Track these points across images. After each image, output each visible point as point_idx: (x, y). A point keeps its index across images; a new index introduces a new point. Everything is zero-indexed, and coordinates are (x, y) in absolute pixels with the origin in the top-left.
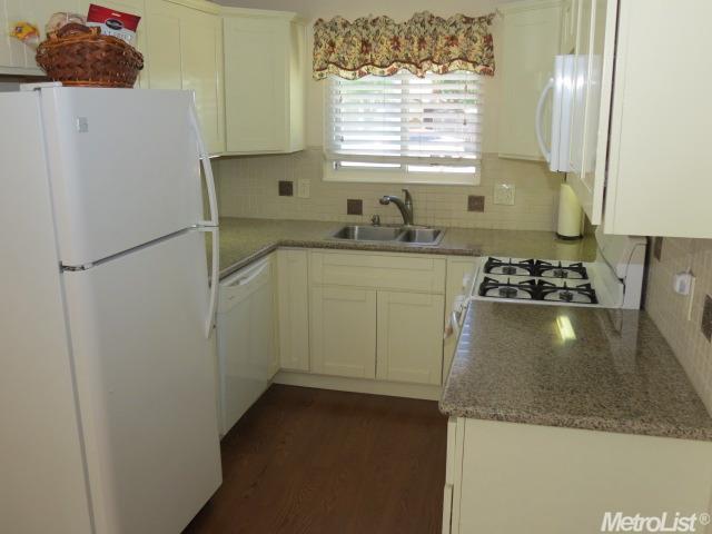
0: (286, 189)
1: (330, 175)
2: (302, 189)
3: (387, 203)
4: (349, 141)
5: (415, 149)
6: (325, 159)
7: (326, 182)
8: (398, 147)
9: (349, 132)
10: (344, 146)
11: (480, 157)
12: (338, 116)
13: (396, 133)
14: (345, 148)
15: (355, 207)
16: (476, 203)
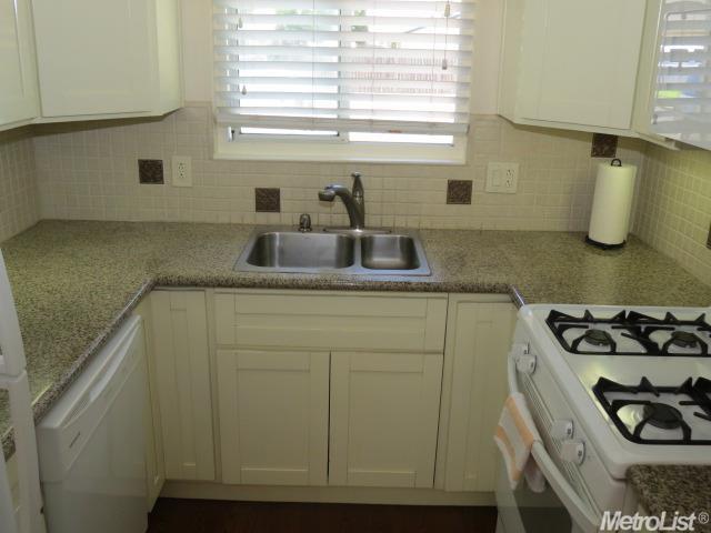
0: (151, 172)
1: (225, 150)
2: (178, 171)
3: (331, 199)
4: (255, 94)
5: (360, 108)
6: (216, 122)
7: (218, 160)
8: (333, 104)
9: (253, 79)
10: (244, 102)
11: (465, 121)
12: (235, 52)
13: (329, 81)
14: (247, 105)
15: (268, 200)
16: (459, 192)
